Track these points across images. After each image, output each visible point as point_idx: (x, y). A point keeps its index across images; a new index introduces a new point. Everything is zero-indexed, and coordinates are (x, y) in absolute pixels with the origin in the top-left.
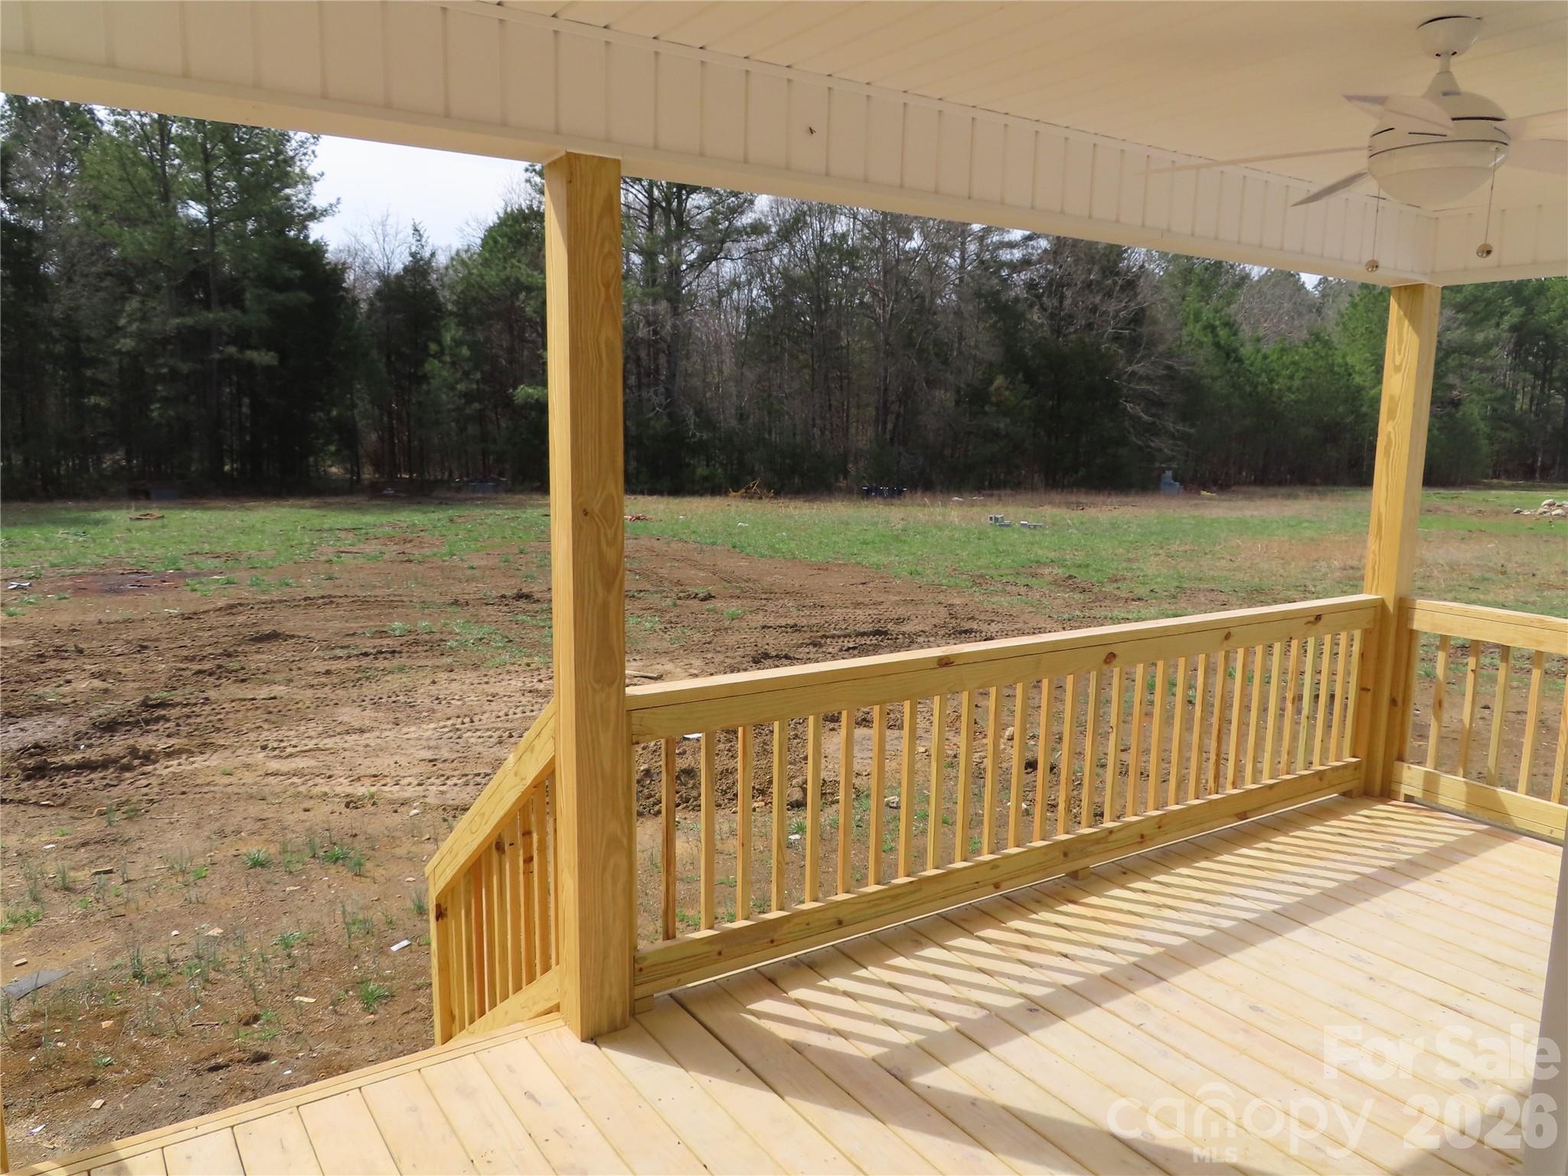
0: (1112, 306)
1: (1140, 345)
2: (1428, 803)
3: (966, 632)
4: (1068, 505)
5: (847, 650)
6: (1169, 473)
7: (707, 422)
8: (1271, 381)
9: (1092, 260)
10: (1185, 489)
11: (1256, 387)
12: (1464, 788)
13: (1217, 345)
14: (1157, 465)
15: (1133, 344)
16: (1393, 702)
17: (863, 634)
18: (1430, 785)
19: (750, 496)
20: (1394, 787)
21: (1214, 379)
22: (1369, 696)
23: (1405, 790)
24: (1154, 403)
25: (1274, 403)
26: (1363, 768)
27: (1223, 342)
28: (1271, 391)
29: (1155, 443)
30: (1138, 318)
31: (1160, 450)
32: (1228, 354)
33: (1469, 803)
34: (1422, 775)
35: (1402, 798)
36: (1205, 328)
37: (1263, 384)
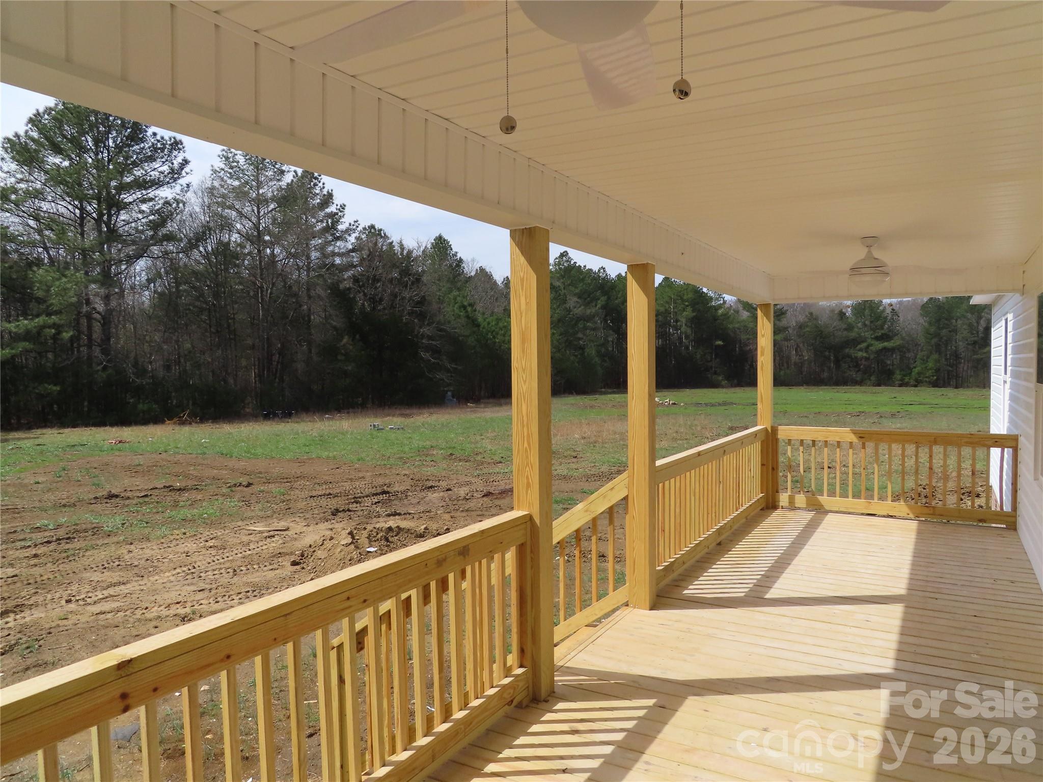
0: (406, 294)
1: (426, 317)
2: (792, 507)
3: (431, 487)
4: (402, 415)
5: (375, 504)
6: (449, 393)
7: (141, 372)
8: (494, 337)
9: (394, 266)
10: (459, 402)
11: (487, 340)
12: (805, 498)
13: (468, 317)
14: (442, 389)
15: (422, 316)
16: (773, 469)
17: (376, 494)
18: (792, 500)
19: (183, 423)
20: (777, 504)
21: (468, 336)
22: (765, 467)
23: (781, 504)
24: (436, 351)
25: (497, 350)
26: (766, 498)
27: (470, 315)
28: (495, 343)
29: (439, 376)
30: (422, 302)
31: (442, 380)
32: (474, 323)
33: (807, 504)
34: (788, 497)
35: (780, 507)
36: (460, 307)
37: (490, 339)
